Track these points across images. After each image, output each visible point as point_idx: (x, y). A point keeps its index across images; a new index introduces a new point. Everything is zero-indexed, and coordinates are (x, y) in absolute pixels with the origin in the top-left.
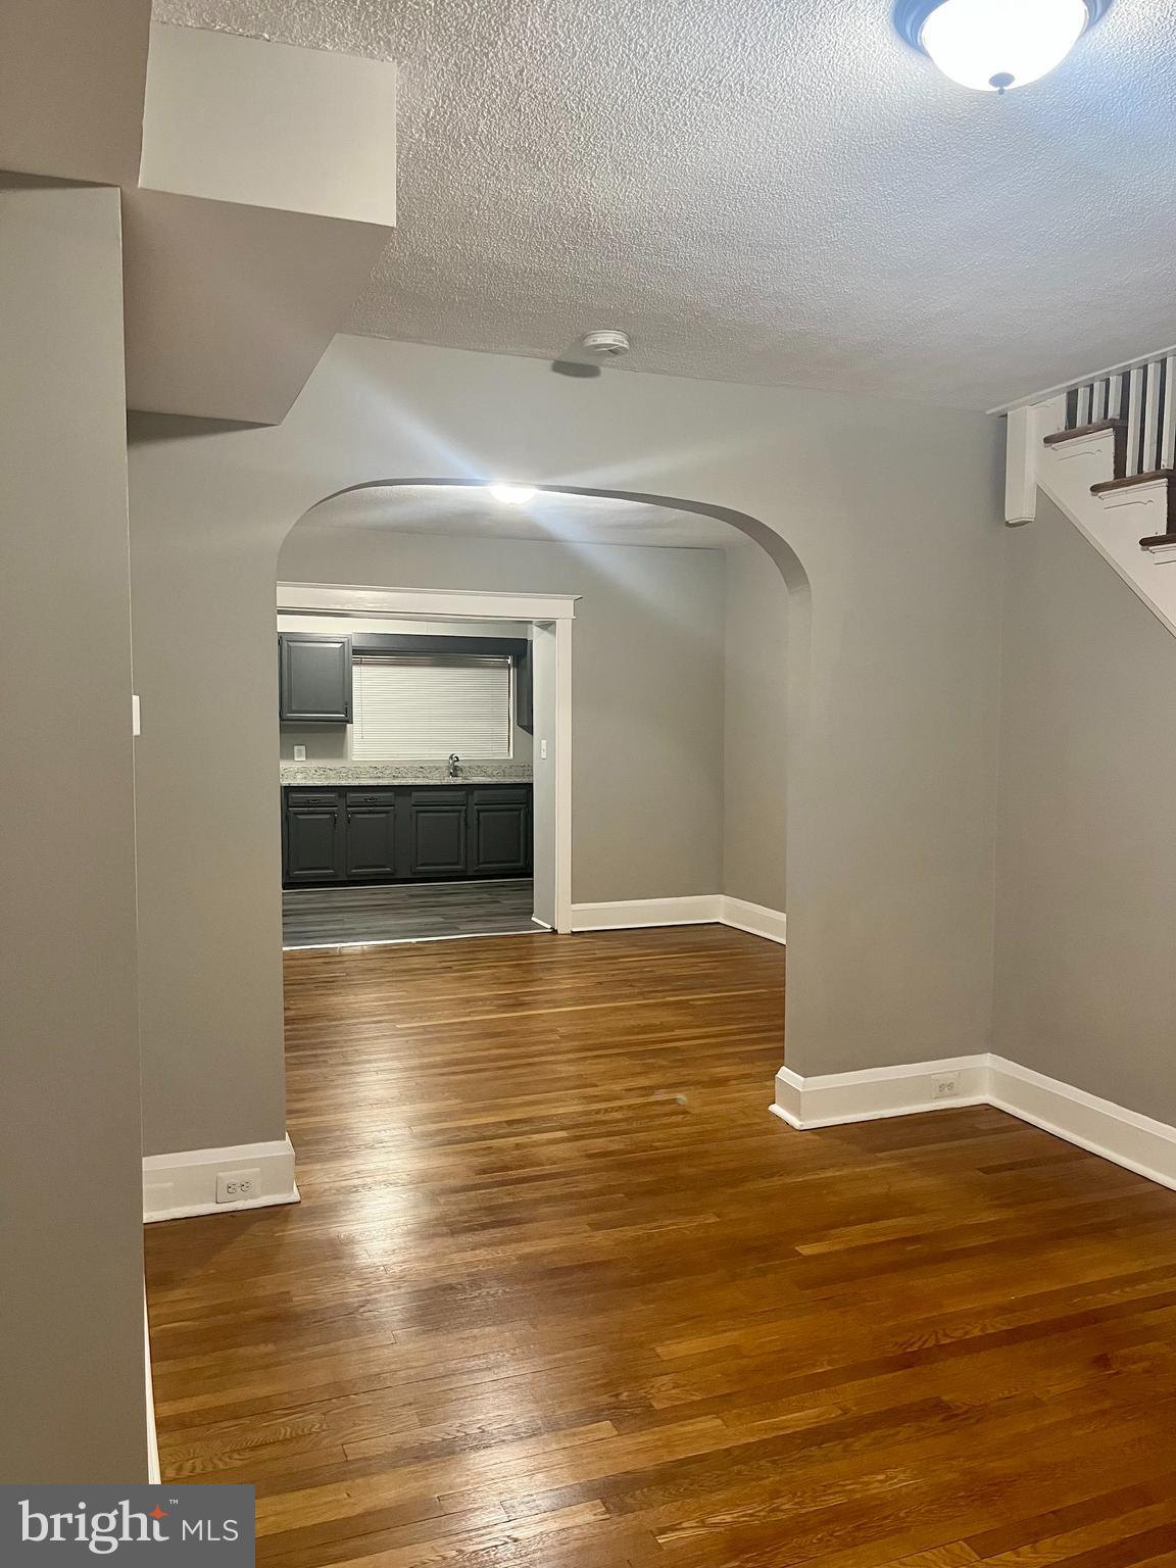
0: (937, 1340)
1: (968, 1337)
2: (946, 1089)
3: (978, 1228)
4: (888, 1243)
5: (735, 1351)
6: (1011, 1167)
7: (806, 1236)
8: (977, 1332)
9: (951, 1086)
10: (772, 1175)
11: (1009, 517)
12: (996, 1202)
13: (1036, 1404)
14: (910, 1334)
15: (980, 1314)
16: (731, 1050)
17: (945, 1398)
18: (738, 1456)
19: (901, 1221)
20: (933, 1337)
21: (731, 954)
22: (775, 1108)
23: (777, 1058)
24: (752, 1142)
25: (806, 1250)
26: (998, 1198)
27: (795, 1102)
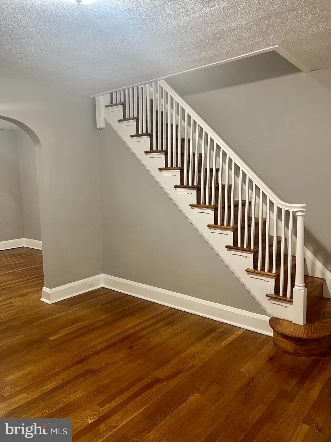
0: (89, 353)
1: (98, 350)
2: (91, 285)
3: (100, 321)
4: (76, 330)
5: (31, 373)
6: (108, 303)
7: (52, 334)
8: (100, 348)
9: (92, 284)
10: (42, 319)
11: (98, 127)
12: (105, 313)
13: (115, 363)
14: (82, 354)
15: (101, 343)
16: (28, 284)
17: (91, 368)
18: (32, 402)
19: (80, 323)
20: (88, 353)
21: (29, 256)
22: (42, 299)
23: (42, 285)
24: (36, 310)
25: (52, 338)
26: (105, 312)
27: (48, 297)
